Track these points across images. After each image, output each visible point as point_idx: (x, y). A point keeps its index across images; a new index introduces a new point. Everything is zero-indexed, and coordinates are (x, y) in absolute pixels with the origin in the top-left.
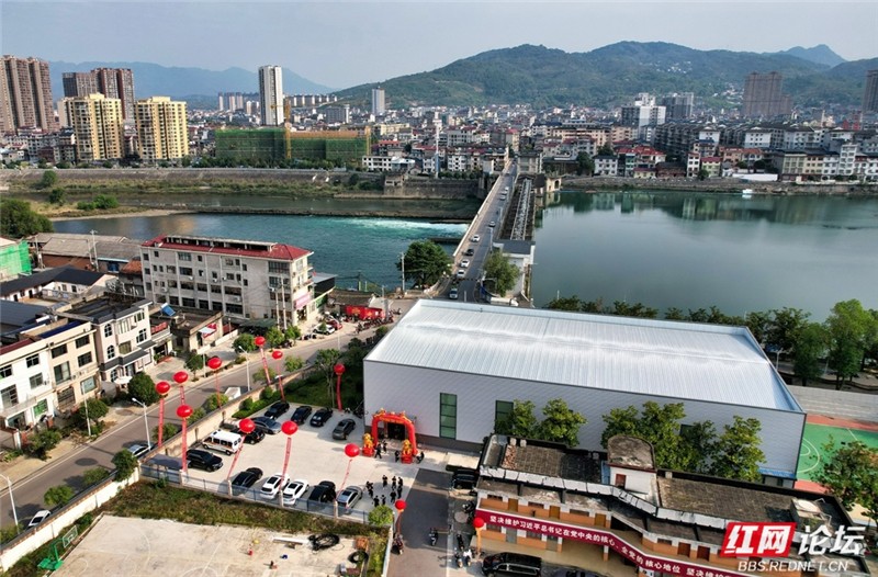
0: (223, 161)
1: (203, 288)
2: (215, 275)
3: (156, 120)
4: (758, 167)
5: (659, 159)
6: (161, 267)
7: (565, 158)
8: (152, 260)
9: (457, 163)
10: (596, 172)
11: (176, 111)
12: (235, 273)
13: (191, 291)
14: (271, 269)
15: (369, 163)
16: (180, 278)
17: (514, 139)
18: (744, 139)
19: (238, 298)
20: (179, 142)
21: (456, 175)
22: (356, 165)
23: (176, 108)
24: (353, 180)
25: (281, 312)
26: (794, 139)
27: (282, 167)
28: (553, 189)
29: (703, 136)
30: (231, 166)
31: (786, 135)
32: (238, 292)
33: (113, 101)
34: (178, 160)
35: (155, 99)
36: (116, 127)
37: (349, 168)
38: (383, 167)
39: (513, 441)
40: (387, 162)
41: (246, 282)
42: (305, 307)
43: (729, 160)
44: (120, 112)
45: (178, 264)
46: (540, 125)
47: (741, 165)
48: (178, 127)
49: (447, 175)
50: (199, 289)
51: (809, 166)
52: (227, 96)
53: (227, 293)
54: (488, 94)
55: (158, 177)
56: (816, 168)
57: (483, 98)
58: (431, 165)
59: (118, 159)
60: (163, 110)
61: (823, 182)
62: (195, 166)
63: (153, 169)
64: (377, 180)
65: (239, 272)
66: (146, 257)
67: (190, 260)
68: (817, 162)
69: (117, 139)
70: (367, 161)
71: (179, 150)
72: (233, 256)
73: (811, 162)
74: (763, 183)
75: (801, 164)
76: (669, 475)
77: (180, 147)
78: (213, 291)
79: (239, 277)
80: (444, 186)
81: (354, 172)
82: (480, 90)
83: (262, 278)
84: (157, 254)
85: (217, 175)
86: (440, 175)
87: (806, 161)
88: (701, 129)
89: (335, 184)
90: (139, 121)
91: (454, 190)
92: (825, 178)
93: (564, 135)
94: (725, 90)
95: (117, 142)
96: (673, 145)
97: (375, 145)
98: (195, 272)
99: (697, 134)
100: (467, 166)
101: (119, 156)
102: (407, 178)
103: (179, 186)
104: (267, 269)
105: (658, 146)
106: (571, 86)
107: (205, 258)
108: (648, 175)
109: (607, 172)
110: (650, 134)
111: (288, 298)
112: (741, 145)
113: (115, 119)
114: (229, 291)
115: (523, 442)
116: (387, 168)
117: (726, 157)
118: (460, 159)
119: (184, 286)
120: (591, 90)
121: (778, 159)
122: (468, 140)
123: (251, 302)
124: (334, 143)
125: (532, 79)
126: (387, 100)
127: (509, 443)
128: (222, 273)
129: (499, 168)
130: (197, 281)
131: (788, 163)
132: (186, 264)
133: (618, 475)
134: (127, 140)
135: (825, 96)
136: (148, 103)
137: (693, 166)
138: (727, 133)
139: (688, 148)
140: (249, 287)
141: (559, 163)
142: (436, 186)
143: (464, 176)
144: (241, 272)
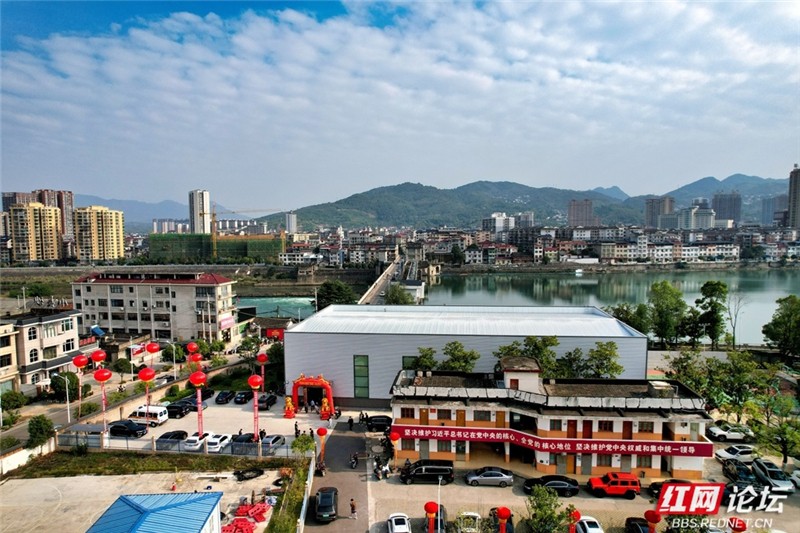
0: (155, 260)
1: (133, 317)
2: (145, 304)
3: (94, 226)
4: (584, 254)
5: (513, 250)
6: (93, 301)
7: (443, 251)
8: (84, 295)
9: (357, 257)
10: (467, 261)
11: (114, 219)
12: (164, 300)
13: (121, 322)
14: (198, 294)
15: (284, 259)
16: (110, 309)
17: (402, 241)
18: (572, 235)
19: (167, 323)
20: (115, 245)
21: (357, 265)
22: (274, 260)
23: (114, 215)
24: (270, 273)
25: (207, 334)
26: (606, 234)
27: (208, 263)
28: (435, 273)
29: (543, 233)
30: (163, 263)
31: (601, 232)
32: (167, 318)
33: (53, 209)
34: (114, 260)
35: (94, 208)
36: (54, 232)
37: (267, 263)
38: (296, 262)
39: (420, 374)
40: (300, 257)
41: (174, 309)
42: (229, 330)
43: (563, 250)
44: (59, 220)
45: (109, 297)
46: (421, 232)
47: (572, 253)
48: (115, 232)
49: (350, 266)
50: (130, 319)
51: (618, 252)
52: (161, 222)
53: (156, 320)
54: (379, 219)
56: (623, 253)
57: (376, 222)
58: (336, 259)
59: (56, 261)
60: (101, 217)
61: (629, 263)
62: (130, 264)
63: (89, 267)
64: (292, 272)
65: (168, 299)
66: (78, 293)
67: (121, 292)
68: (623, 249)
69: (55, 242)
70: (283, 257)
71: (116, 252)
72: (163, 285)
73: (620, 249)
74: (589, 265)
75: (613, 251)
76: (553, 382)
77: (116, 249)
78: (142, 319)
79: (168, 303)
80: (346, 274)
81: (272, 265)
82: (373, 216)
83: (190, 303)
84: (89, 289)
86: (344, 266)
87: (616, 249)
88: (542, 228)
89: (255, 276)
90: (77, 225)
91: (356, 277)
92: (630, 260)
93: (441, 238)
94: (555, 214)
95: (55, 245)
96: (523, 241)
97: (289, 248)
98: (126, 303)
99: (539, 232)
100: (366, 259)
101: (56, 257)
102: (316, 268)
104: (194, 294)
105: (511, 242)
106: (443, 213)
107: (136, 289)
108: (506, 262)
109: (475, 261)
110: (504, 237)
111: (214, 320)
112: (571, 239)
113: (53, 224)
114: (158, 318)
115: (429, 373)
116: (300, 262)
117: (561, 248)
118: (360, 253)
119: (115, 317)
120: (458, 215)
121: (597, 248)
122: (366, 241)
123: (179, 326)
124: (254, 244)
125: (413, 208)
126: (298, 223)
127: (416, 374)
128: (152, 302)
129: (392, 258)
130: (128, 311)
131: (605, 250)
132: (117, 296)
133: (512, 380)
134: (65, 245)
135: (622, 219)
136: (88, 210)
137: (538, 254)
138: (560, 232)
139: (533, 242)
140: (176, 313)
141: (439, 255)
142: (341, 274)
143: (363, 266)
144: (170, 299)
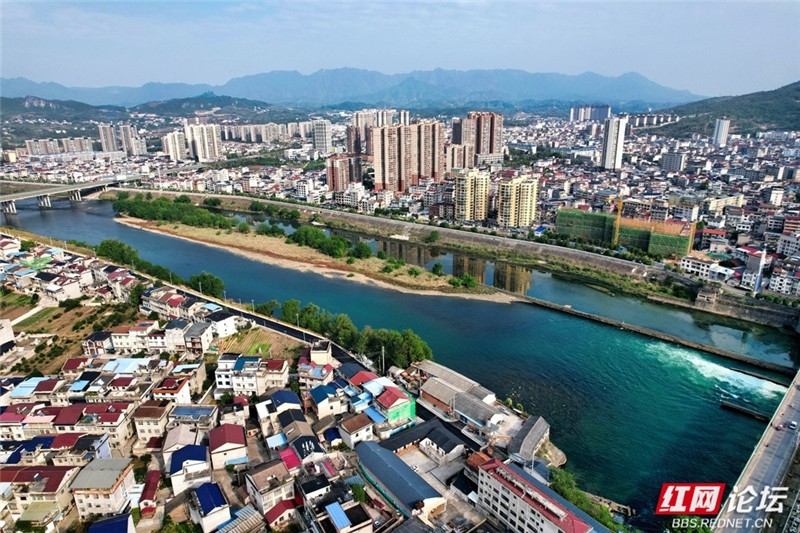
2: (522, 512)
3: (513, 198)
6: (490, 486)
9: (780, 284)
11: (530, 191)
20: (528, 214)
21: (777, 299)
22: (675, 265)
23: (529, 188)
24: (669, 281)
27: (607, 254)
36: (484, 197)
37: (667, 267)
38: (700, 271)
40: (706, 268)
45: (501, 491)
48: (529, 202)
49: (766, 298)
52: (578, 108)
55: (508, 245)
58: (751, 279)
59: (482, 221)
60: (519, 190)
62: (537, 241)
63: (505, 238)
64: (691, 286)
65: (538, 521)
66: (482, 474)
69: (484, 205)
70: (686, 263)
77: (528, 218)
79: (538, 524)
80: (757, 310)
81: (671, 272)
84: (489, 478)
85: (553, 251)
86: (758, 296)
89: (652, 281)
90: (501, 197)
95: (483, 208)
98: (511, 503)
100: (793, 289)
101: (483, 218)
102: (721, 292)
103: (523, 257)
113: (483, 191)
116: (704, 273)
118: (786, 281)
124: (657, 237)
130: (511, 508)
134: (491, 199)
136: (509, 184)
142: (751, 309)
143: (785, 302)
